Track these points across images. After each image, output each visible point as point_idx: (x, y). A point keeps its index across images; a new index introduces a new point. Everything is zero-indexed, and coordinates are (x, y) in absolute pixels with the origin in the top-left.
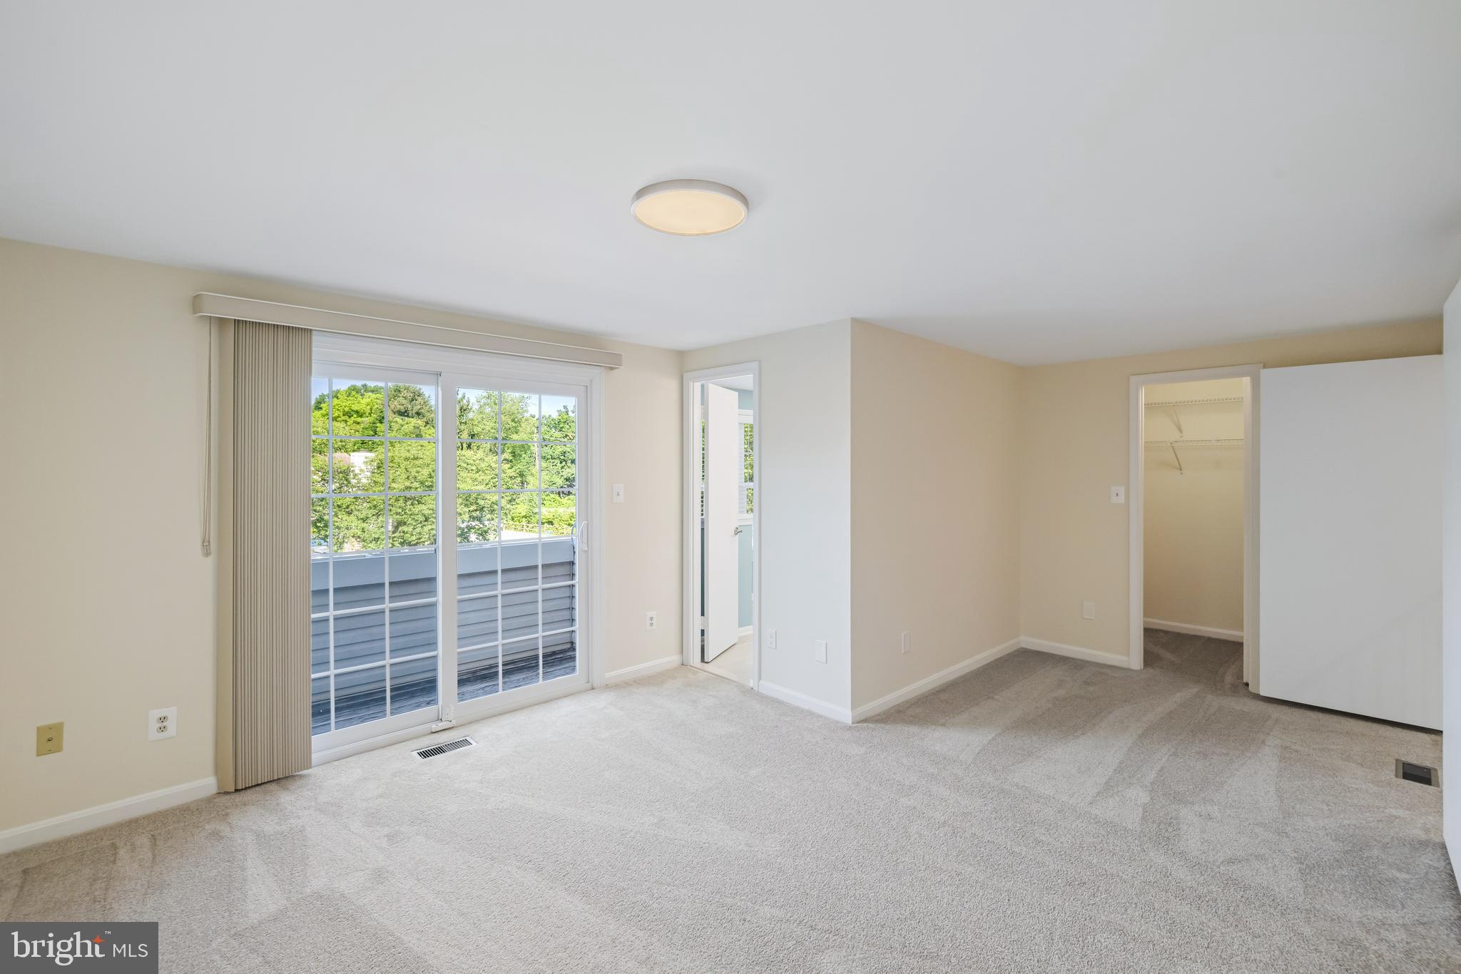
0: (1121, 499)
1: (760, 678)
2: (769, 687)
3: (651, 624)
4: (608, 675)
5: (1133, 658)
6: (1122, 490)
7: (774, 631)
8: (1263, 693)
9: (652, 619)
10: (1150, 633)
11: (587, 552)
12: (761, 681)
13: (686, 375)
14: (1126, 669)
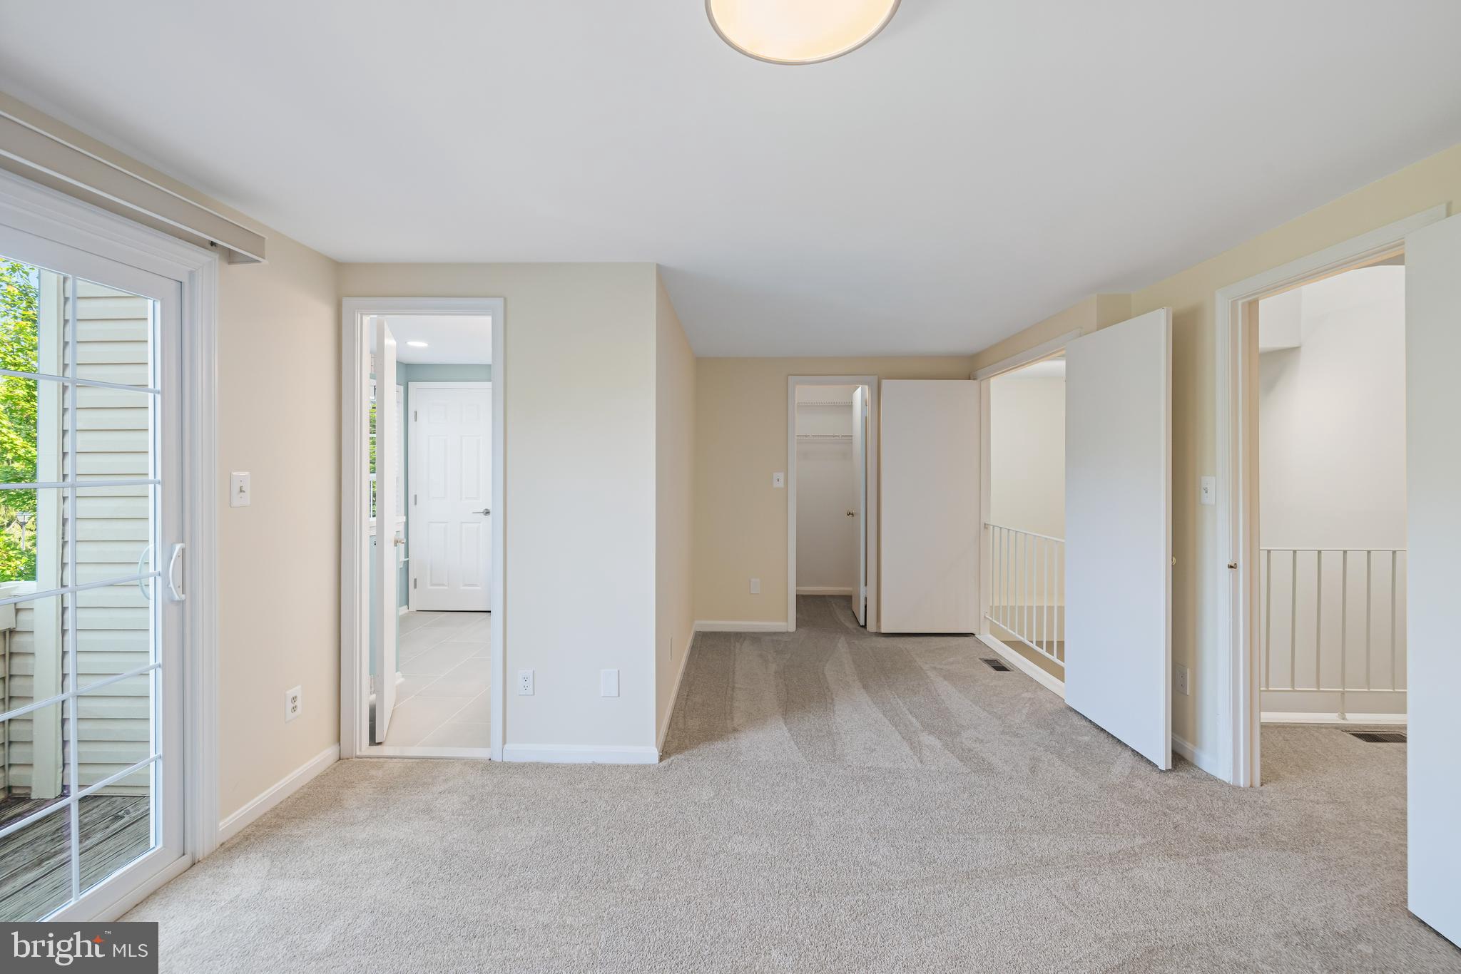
0: (781, 484)
1: (504, 742)
2: (521, 751)
3: (294, 709)
4: (222, 825)
5: (787, 622)
6: (781, 476)
7: (532, 671)
8: (883, 631)
9: (294, 699)
10: (802, 600)
11: (182, 602)
12: (506, 746)
13: (346, 301)
14: (784, 633)
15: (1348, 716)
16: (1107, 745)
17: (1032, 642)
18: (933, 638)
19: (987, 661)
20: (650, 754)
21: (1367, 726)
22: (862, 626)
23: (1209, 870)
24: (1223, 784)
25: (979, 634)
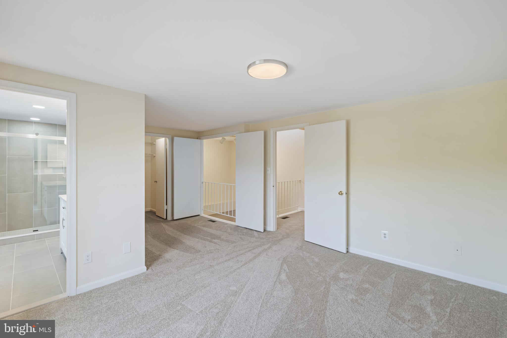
1: (77, 286)
8: (175, 219)
12: (78, 288)
15: (280, 215)
16: (250, 232)
17: (221, 213)
18: (190, 218)
19: (209, 221)
20: (144, 268)
21: (284, 216)
22: (165, 219)
23: (281, 245)
24: (272, 232)
25: (201, 215)
